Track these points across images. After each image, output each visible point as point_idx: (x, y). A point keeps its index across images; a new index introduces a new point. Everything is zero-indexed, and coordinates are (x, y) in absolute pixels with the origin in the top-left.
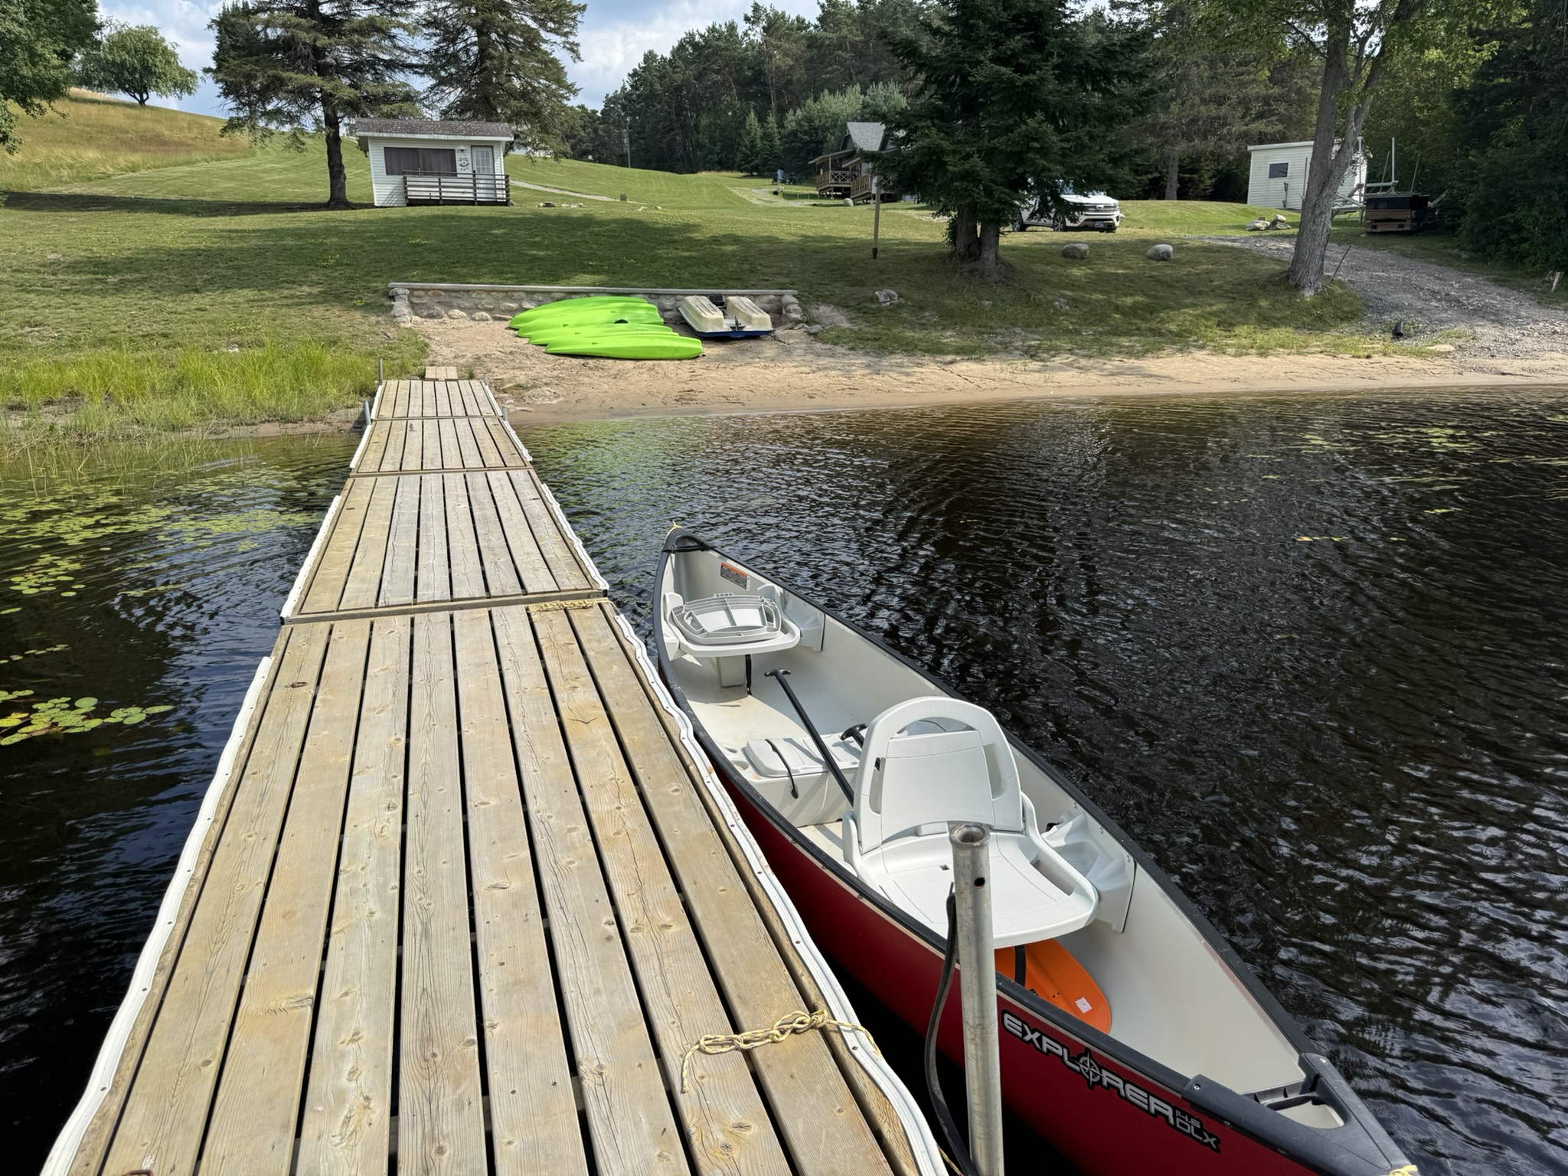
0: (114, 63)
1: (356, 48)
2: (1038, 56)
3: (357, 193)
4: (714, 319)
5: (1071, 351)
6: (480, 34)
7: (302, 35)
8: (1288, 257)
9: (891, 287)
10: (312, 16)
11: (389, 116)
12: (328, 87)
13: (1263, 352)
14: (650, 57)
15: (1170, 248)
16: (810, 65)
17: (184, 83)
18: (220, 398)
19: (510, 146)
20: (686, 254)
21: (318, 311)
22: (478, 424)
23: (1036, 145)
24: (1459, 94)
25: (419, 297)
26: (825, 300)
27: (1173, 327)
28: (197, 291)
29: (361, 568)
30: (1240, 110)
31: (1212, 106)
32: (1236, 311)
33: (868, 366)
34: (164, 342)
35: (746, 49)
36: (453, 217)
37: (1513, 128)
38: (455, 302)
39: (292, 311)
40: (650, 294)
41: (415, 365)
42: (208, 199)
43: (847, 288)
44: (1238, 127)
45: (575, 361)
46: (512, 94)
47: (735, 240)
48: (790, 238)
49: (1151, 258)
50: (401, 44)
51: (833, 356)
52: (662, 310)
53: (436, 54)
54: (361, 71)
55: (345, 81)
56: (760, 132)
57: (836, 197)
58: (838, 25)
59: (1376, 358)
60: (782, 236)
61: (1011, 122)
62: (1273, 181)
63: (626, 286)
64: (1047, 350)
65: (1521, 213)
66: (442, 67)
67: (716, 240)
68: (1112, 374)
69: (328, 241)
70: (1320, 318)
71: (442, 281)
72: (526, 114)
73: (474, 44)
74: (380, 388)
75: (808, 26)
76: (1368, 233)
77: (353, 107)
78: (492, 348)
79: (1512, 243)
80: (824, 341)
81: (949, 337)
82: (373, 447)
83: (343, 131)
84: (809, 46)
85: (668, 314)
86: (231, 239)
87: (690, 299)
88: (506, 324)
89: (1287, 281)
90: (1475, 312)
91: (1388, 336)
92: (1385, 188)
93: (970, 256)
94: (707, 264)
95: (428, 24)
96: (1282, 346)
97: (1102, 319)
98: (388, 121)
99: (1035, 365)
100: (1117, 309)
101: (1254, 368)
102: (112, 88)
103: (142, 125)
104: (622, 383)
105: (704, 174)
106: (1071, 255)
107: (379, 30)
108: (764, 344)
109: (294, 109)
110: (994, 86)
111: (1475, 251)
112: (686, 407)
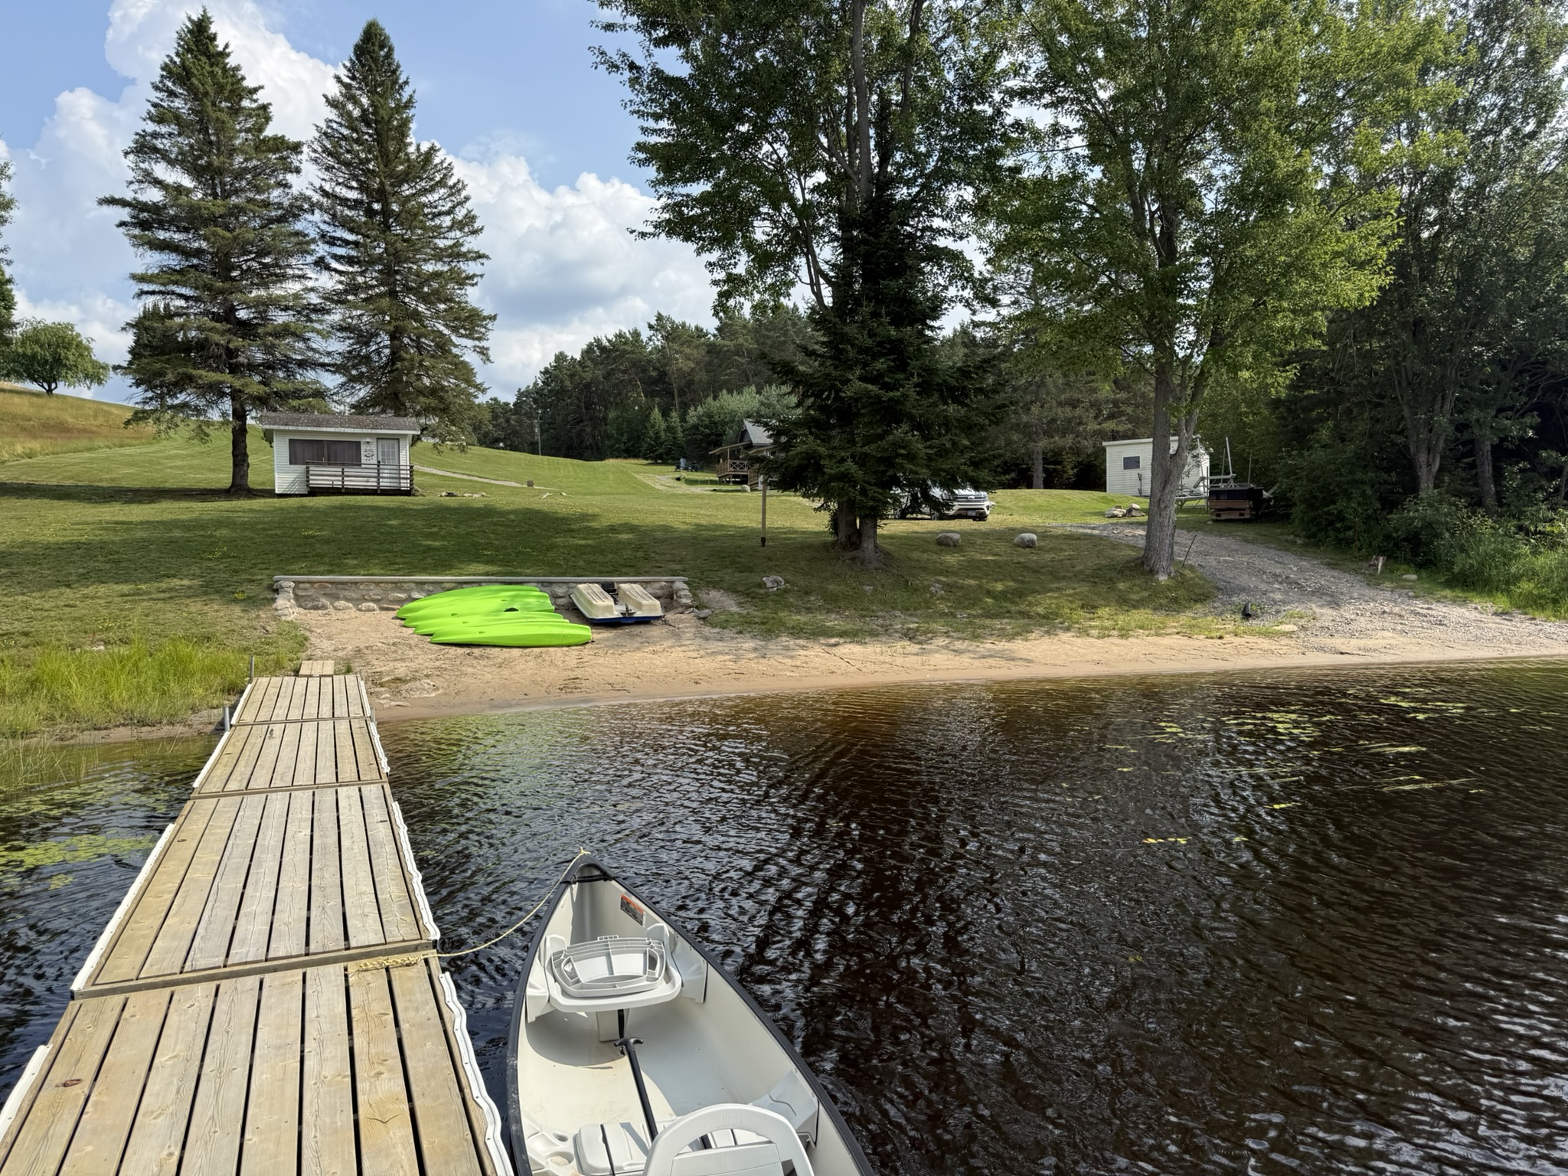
0: (24, 355)
1: (269, 349)
2: (901, 376)
3: (261, 479)
4: (604, 606)
5: (947, 634)
6: (393, 338)
7: (216, 338)
8: (1142, 543)
9: (778, 573)
10: (228, 321)
11: (296, 410)
12: (237, 384)
13: (1124, 634)
14: (560, 357)
15: (1034, 537)
16: (709, 368)
17: (95, 374)
18: (73, 702)
19: (416, 439)
20: (583, 542)
21: (195, 606)
22: (343, 727)
23: (903, 451)
24: (1276, 403)
25: (305, 589)
26: (716, 585)
27: (1040, 610)
28: (68, 586)
29: (176, 919)
30: (1092, 413)
31: (1068, 409)
32: (1098, 594)
33: (755, 649)
34: (24, 640)
35: (651, 353)
36: (351, 508)
37: (1325, 434)
38: (342, 594)
39: (168, 607)
40: (542, 583)
41: (291, 660)
42: (104, 484)
43: (737, 574)
44: (1093, 426)
45: (460, 651)
46: (421, 392)
47: (632, 528)
48: (684, 527)
49: (1018, 546)
50: (314, 346)
51: (721, 640)
52: (554, 597)
53: (349, 355)
54: (273, 369)
55: (257, 378)
56: (663, 425)
57: (735, 483)
58: (734, 335)
59: (1228, 638)
60: (676, 525)
61: (880, 431)
62: (1128, 472)
63: (520, 574)
64: (925, 633)
65: (1341, 504)
66: (354, 367)
67: (613, 529)
68: (984, 657)
69: (217, 533)
70: (1175, 600)
71: (330, 572)
72: (434, 409)
73: (386, 347)
74: (249, 687)
75: (706, 334)
76: (1215, 521)
77: (261, 401)
78: (375, 640)
79: (1339, 531)
80: (713, 626)
81: (833, 621)
82: (225, 758)
83: (249, 421)
84: (709, 352)
85: (561, 601)
86: (114, 530)
87: (580, 586)
88: (393, 614)
89: (1142, 566)
90: (1313, 593)
91: (1239, 617)
92: (1225, 481)
93: (852, 545)
94: (602, 552)
95: (342, 329)
96: (1141, 628)
97: (974, 602)
98: (295, 415)
99: (915, 648)
100: (989, 593)
101: (1116, 650)
102: (20, 377)
103: (47, 412)
104: (506, 672)
105: (611, 462)
106: (944, 543)
107: (294, 334)
108: (654, 628)
109: (202, 403)
110: (864, 400)
111: (1308, 537)
112: (570, 696)
